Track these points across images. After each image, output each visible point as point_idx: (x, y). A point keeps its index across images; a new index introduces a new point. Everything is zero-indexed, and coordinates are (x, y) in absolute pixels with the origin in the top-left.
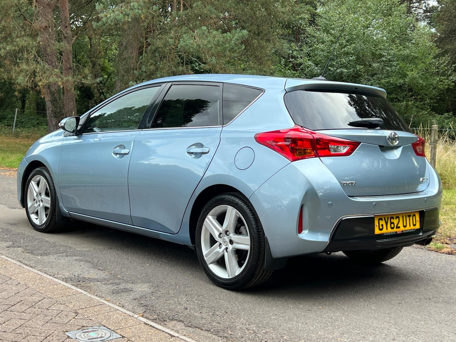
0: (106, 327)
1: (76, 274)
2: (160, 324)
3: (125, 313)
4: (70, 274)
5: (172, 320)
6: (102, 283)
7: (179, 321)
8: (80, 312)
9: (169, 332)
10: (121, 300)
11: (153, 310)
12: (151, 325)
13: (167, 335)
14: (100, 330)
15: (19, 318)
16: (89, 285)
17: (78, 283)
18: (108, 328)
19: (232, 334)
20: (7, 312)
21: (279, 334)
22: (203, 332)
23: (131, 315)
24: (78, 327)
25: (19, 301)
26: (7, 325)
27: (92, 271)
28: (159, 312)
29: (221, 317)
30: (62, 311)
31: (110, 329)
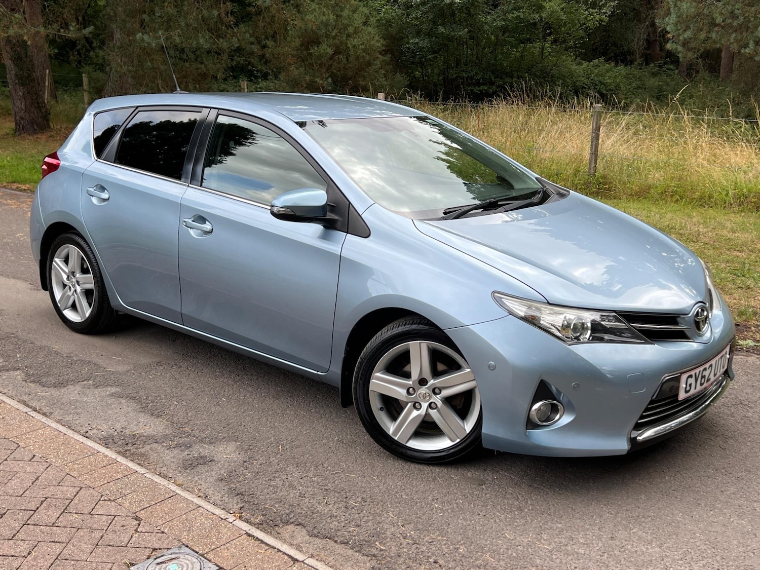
0: (190, 548)
1: (118, 426)
2: (271, 533)
3: (214, 514)
4: (110, 429)
5: (287, 523)
6: (163, 446)
7: (298, 525)
8: (142, 515)
9: (287, 552)
10: (201, 483)
11: (254, 504)
12: (257, 538)
13: (286, 557)
14: (182, 556)
15: (52, 540)
16: (143, 450)
17: (126, 448)
18: (193, 550)
19: (382, 550)
20: (30, 526)
21: (451, 543)
22: (338, 545)
23: (222, 516)
24: (147, 552)
25: (42, 499)
26: (35, 559)
27: (143, 418)
28: (264, 508)
29: (359, 512)
30: (115, 516)
31: (197, 553)
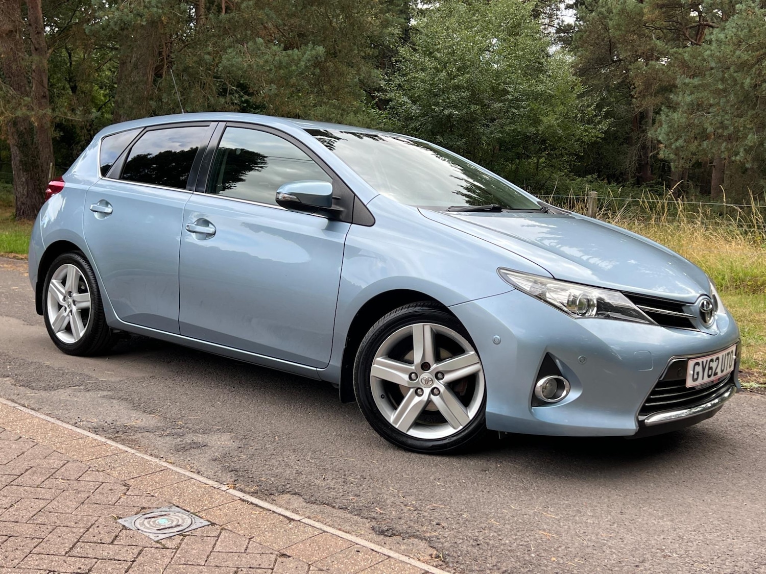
0: (181, 508)
1: (109, 420)
2: (266, 500)
3: (206, 484)
4: (100, 421)
5: (283, 492)
6: (156, 435)
7: (294, 494)
8: (131, 482)
9: (282, 513)
10: (193, 462)
11: (249, 477)
12: (251, 503)
13: (281, 517)
14: (172, 514)
15: (35, 497)
16: (134, 437)
17: (116, 435)
18: (184, 510)
19: (382, 514)
20: (13, 486)
21: (455, 510)
22: (336, 510)
23: (215, 486)
24: (136, 510)
25: (27, 468)
26: (16, 510)
27: (134, 414)
28: (260, 480)
29: (358, 485)
30: (103, 483)
31: (188, 511)
